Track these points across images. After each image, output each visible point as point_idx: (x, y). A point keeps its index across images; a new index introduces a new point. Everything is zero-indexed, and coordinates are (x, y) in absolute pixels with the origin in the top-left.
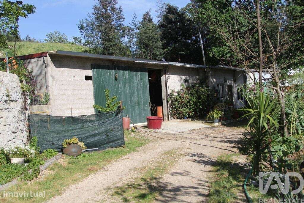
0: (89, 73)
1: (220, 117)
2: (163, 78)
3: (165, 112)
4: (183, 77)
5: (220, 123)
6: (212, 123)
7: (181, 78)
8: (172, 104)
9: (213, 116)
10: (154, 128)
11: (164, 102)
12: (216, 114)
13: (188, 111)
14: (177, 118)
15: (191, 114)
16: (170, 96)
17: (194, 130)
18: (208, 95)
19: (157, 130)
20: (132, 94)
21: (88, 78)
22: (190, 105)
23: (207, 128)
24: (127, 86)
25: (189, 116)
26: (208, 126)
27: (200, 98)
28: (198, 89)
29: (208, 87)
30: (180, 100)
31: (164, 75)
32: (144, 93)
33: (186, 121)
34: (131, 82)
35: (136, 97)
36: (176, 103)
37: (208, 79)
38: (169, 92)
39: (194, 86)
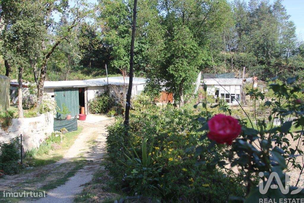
0: (53, 94)
1: (114, 114)
2: (85, 92)
3: (86, 110)
4: (96, 91)
5: (114, 117)
6: (110, 116)
7: (95, 91)
8: (90, 106)
9: (111, 114)
10: (82, 120)
11: (86, 105)
12: (113, 113)
13: (98, 109)
14: (92, 113)
15: (99, 111)
16: (88, 102)
17: (101, 121)
18: (109, 101)
19: (84, 121)
20: (71, 102)
21: (53, 96)
22: (99, 107)
23: (108, 120)
24: (69, 99)
25: (99, 112)
26: (108, 119)
27: (104, 103)
28: (103, 98)
29: (109, 96)
30: (94, 104)
31: (86, 91)
32: (76, 101)
33: (97, 115)
34: (71, 96)
35: (73, 104)
36: (92, 106)
37: (110, 91)
38: (89, 100)
39: (101, 96)
